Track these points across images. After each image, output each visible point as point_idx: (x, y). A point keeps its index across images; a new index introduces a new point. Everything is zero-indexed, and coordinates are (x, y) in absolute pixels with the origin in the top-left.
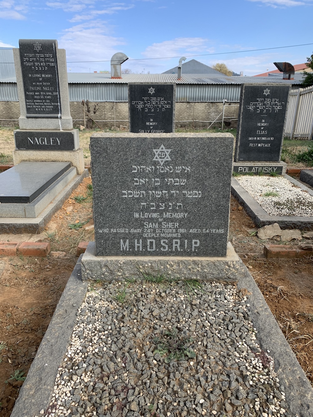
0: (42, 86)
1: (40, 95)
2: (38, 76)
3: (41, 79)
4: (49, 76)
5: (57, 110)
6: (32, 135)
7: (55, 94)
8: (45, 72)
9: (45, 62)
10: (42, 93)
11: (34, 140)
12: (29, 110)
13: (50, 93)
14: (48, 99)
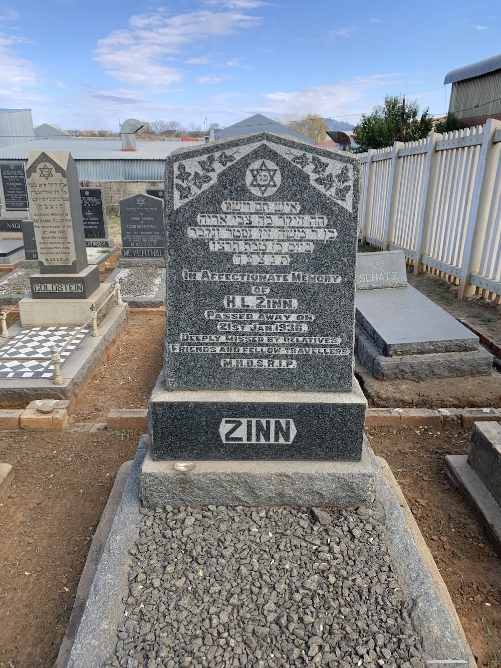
0: (15, 191)
1: (15, 196)
2: (13, 184)
3: (15, 186)
4: (20, 184)
5: (26, 205)
6: (10, 222)
7: (24, 195)
8: (17, 182)
9: (17, 176)
10: (16, 195)
11: (11, 225)
12: (7, 206)
13: (21, 195)
14: (20, 199)
